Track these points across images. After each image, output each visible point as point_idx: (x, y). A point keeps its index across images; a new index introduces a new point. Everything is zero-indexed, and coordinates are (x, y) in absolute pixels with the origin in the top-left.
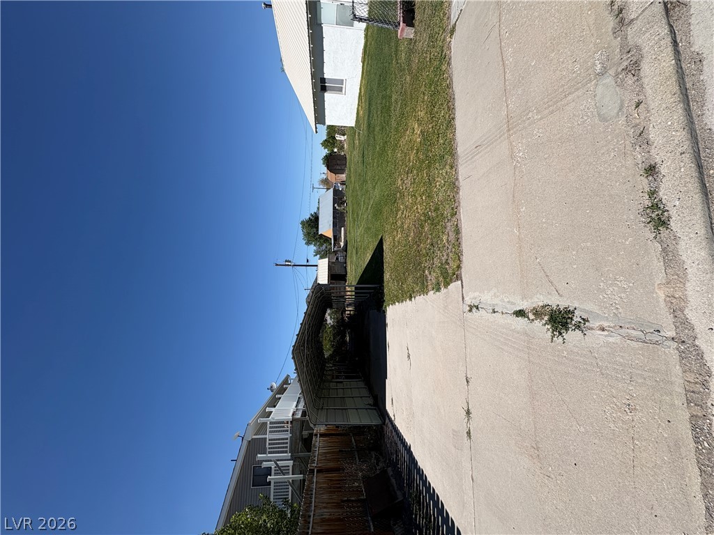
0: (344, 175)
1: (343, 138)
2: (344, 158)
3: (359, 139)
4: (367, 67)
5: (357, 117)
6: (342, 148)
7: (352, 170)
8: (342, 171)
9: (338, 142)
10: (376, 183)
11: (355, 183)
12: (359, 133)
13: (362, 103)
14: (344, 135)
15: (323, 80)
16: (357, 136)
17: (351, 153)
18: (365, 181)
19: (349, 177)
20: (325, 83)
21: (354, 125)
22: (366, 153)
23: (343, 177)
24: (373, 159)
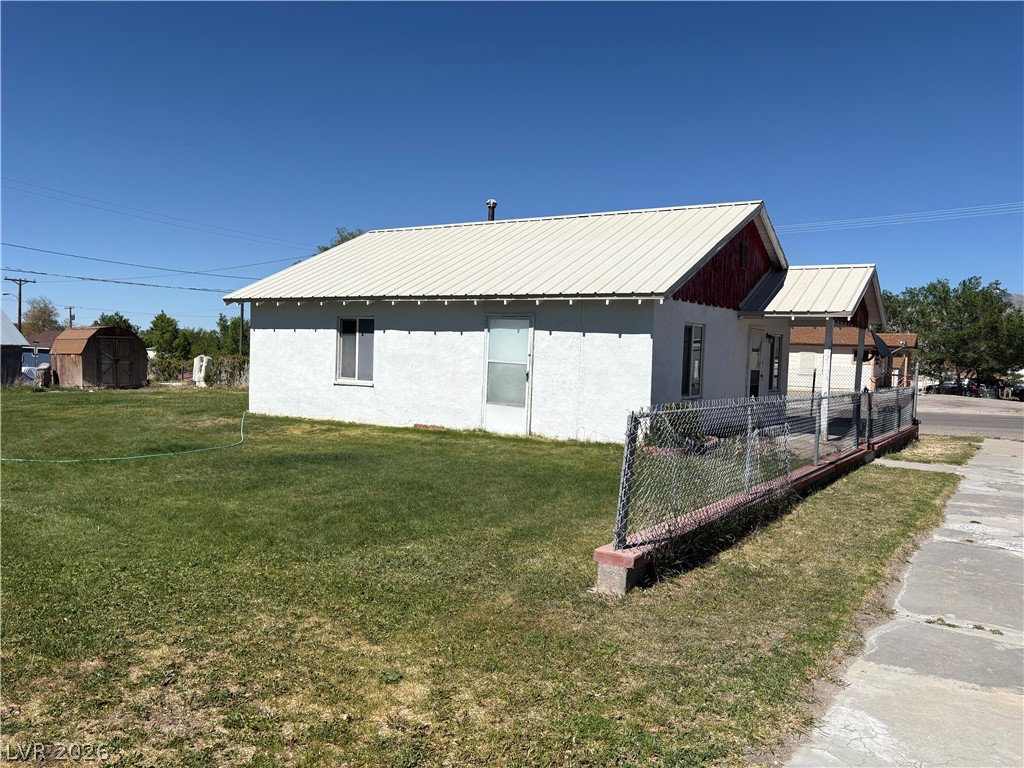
0: (79, 381)
1: (198, 376)
2: (139, 382)
3: (219, 430)
4: (416, 441)
5: (277, 419)
6: (169, 373)
7: (109, 409)
8: (92, 372)
9: (183, 364)
10: (98, 518)
11: (66, 421)
12: (236, 429)
13: (323, 431)
14: (207, 379)
15: (368, 327)
16: (223, 421)
17: (166, 404)
18: (85, 464)
19: (78, 399)
20: (362, 331)
21: (252, 409)
22: (192, 457)
23: (74, 378)
24: (180, 488)
